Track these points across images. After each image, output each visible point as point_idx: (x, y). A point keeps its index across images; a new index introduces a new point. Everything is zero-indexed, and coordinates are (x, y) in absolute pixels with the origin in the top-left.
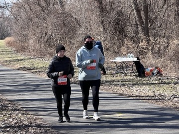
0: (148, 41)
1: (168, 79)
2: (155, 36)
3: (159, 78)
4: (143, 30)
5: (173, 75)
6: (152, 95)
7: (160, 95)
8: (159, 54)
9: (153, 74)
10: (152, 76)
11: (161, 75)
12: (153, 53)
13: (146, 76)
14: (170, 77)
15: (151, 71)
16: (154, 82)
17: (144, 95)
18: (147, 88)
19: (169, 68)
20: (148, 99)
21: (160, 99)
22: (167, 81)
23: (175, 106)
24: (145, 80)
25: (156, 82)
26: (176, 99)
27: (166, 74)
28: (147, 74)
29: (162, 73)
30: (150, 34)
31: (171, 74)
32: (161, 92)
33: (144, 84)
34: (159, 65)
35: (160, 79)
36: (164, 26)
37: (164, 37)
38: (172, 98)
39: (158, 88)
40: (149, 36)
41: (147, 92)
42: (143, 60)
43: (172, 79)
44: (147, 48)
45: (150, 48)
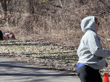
0: (6, 14)
1: (19, 41)
2: (11, 10)
3: (13, 40)
4: (2, 5)
5: (23, 39)
6: (7, 53)
7: (13, 53)
8: (14, 23)
9: (9, 38)
10: (8, 39)
11: (15, 39)
12: (9, 23)
13: (4, 39)
14: (21, 40)
15: (7, 35)
16: (9, 43)
17: (2, 53)
18: (4, 47)
19: (20, 33)
20: (4, 56)
21: (12, 56)
22: (18, 43)
23: (23, 60)
24: (2, 42)
25: (11, 43)
26: (24, 56)
27: (18, 38)
28: (5, 38)
29: (15, 37)
30: (8, 9)
31: (21, 38)
32: (14, 50)
33: (2, 45)
34: (13, 32)
35: (13, 42)
36: (18, 3)
37: (18, 11)
38: (21, 55)
39: (12, 48)
40: (6, 10)
41: (4, 50)
42: (2, 27)
43: (22, 41)
44: (5, 19)
45: (7, 19)
